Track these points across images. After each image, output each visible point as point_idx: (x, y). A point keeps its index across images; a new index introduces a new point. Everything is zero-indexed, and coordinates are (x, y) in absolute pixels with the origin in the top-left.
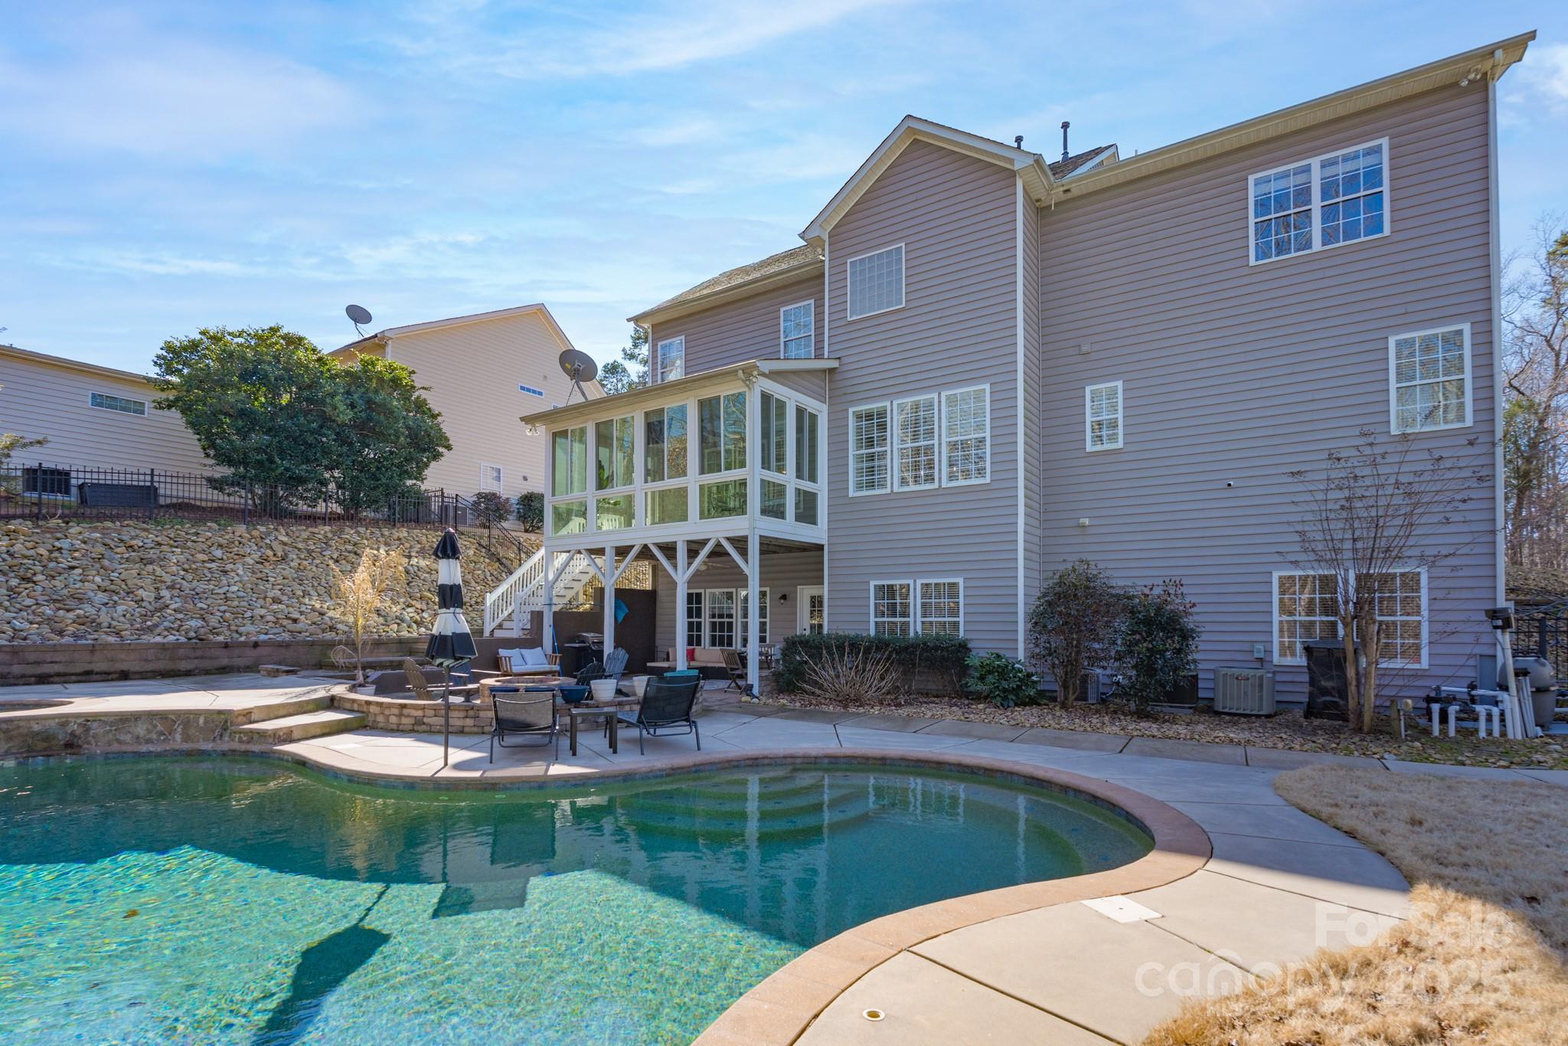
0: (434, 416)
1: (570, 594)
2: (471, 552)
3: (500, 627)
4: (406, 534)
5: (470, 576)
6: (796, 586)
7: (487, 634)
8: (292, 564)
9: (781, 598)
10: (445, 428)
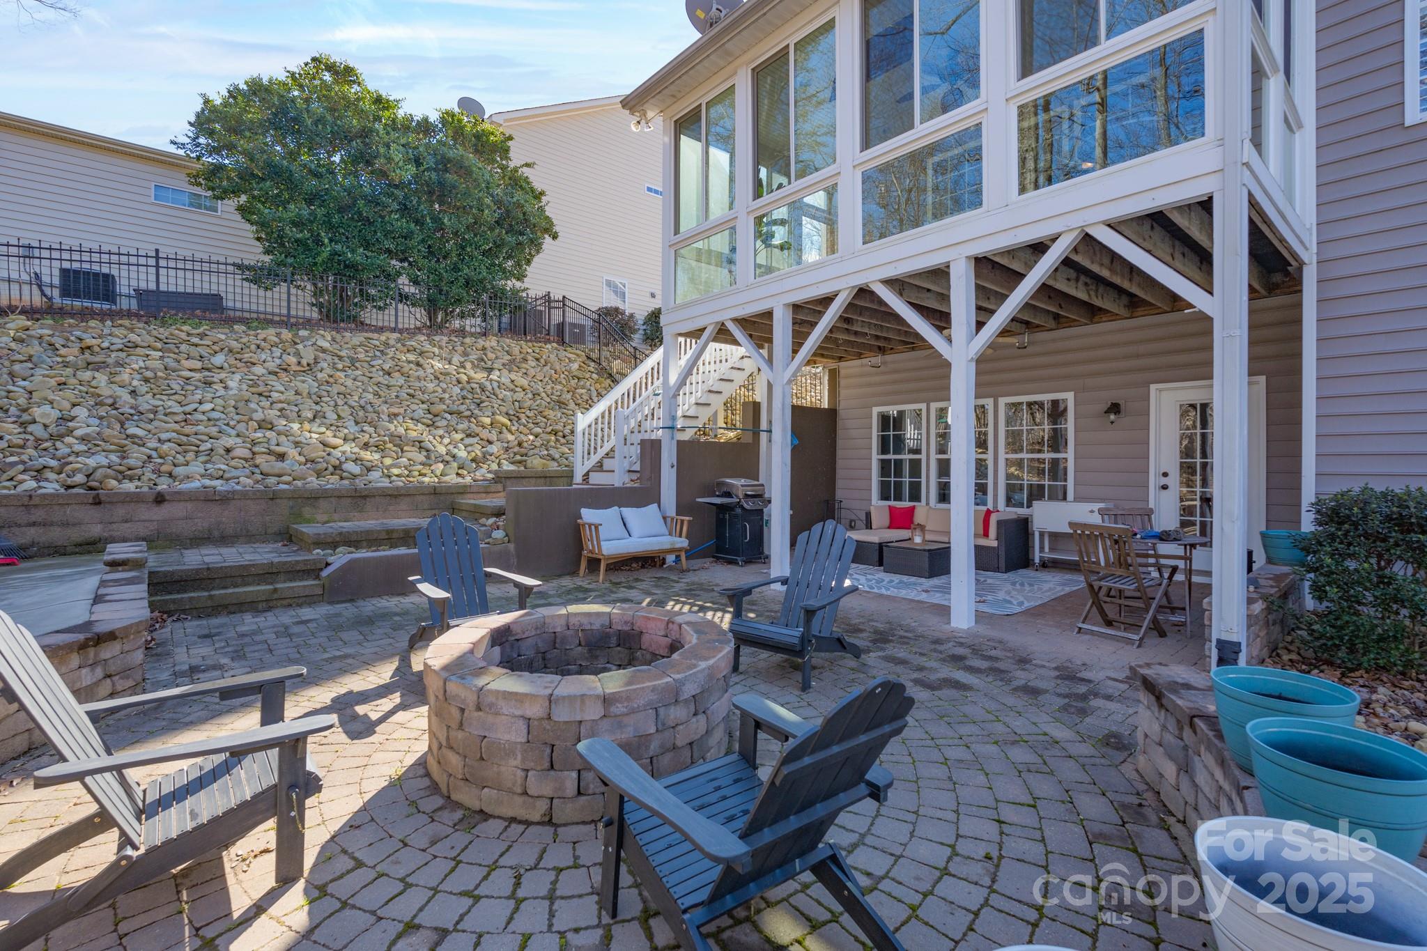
0: (539, 196)
1: (705, 415)
2: (575, 366)
3: (599, 467)
4: (494, 344)
5: (569, 396)
6: (1147, 384)
7: (578, 478)
8: (320, 375)
9: (1108, 412)
10: (549, 212)
